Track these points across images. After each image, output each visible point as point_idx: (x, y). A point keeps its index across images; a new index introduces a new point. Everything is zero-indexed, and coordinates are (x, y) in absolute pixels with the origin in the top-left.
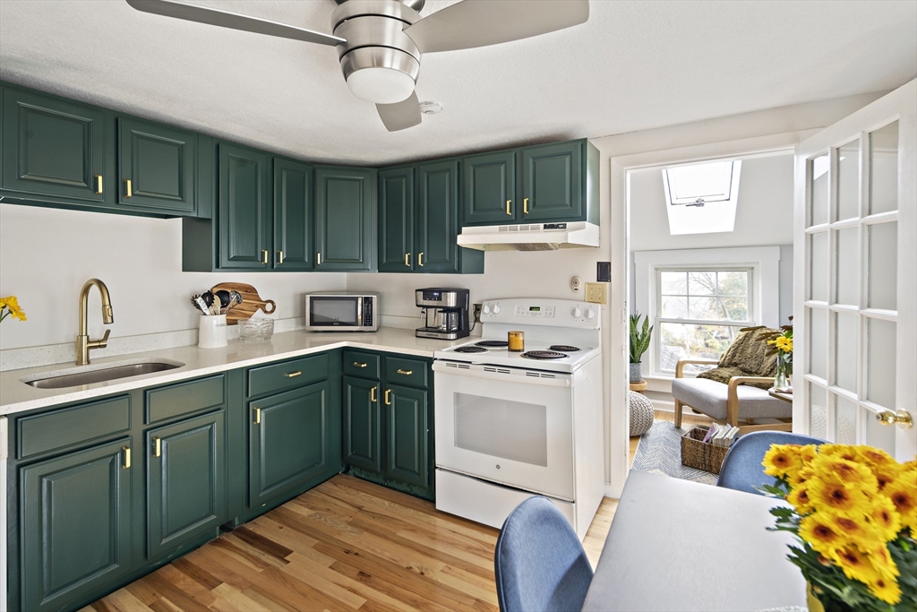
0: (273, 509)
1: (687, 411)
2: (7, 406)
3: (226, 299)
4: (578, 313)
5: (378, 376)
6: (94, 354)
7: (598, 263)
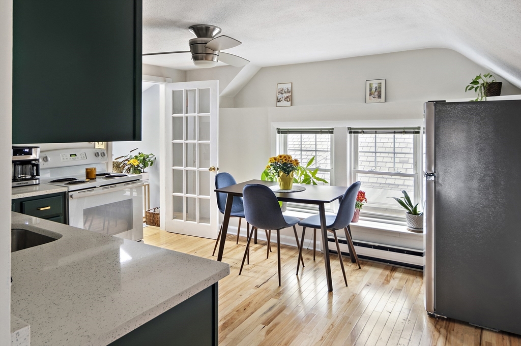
4: (99, 155)
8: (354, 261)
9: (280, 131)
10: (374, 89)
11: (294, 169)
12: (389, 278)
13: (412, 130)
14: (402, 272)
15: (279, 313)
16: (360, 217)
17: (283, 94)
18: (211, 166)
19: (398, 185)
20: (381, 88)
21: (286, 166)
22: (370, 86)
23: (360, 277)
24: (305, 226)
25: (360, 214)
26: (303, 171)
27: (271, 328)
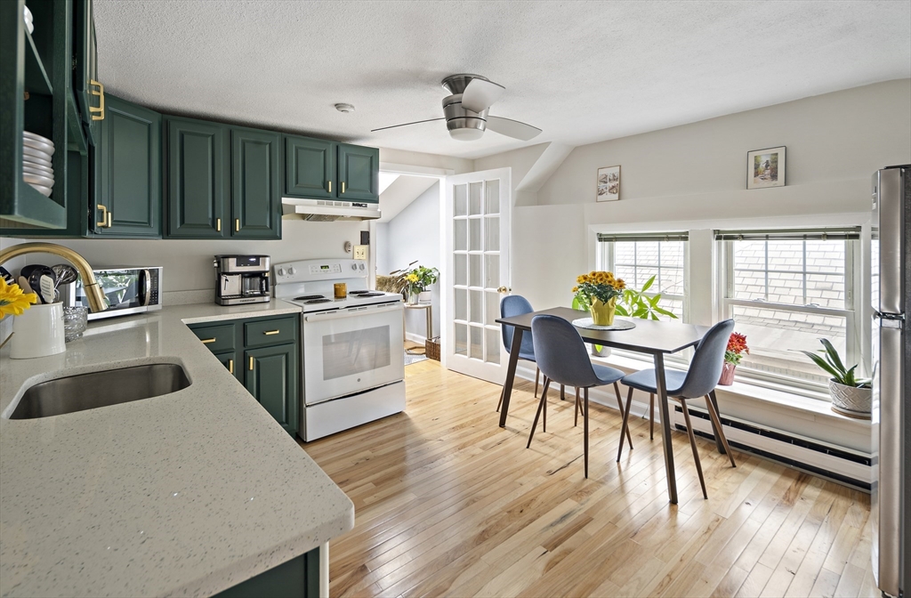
4: (358, 268)
5: (234, 346)
7: (361, 232)
8: (722, 452)
9: (602, 238)
10: (763, 165)
11: (614, 294)
12: (792, 496)
13: (842, 233)
14: (820, 487)
15: (575, 531)
16: (736, 377)
17: (606, 183)
18: (501, 286)
19: (813, 325)
20: (776, 162)
21: (603, 290)
22: (755, 160)
23: (733, 483)
24: (633, 386)
25: (735, 372)
26: (637, 297)
27: (556, 557)
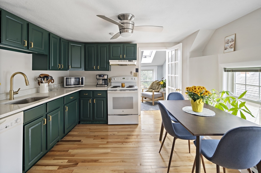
0: (66, 135)
1: (144, 99)
2: (24, 108)
3: (48, 78)
4: (133, 79)
5: (91, 96)
6: (15, 96)
7: (136, 69)
9: (226, 70)
17: (228, 43)
